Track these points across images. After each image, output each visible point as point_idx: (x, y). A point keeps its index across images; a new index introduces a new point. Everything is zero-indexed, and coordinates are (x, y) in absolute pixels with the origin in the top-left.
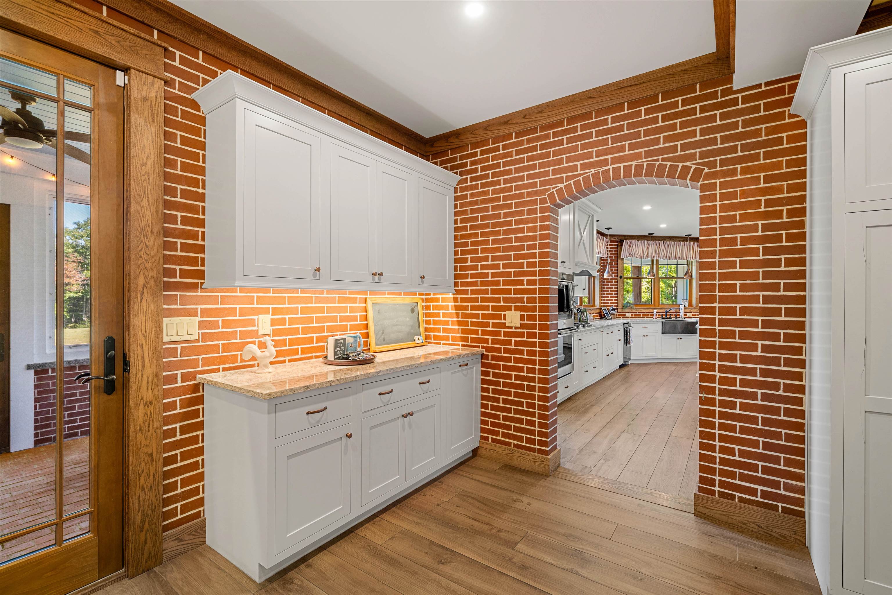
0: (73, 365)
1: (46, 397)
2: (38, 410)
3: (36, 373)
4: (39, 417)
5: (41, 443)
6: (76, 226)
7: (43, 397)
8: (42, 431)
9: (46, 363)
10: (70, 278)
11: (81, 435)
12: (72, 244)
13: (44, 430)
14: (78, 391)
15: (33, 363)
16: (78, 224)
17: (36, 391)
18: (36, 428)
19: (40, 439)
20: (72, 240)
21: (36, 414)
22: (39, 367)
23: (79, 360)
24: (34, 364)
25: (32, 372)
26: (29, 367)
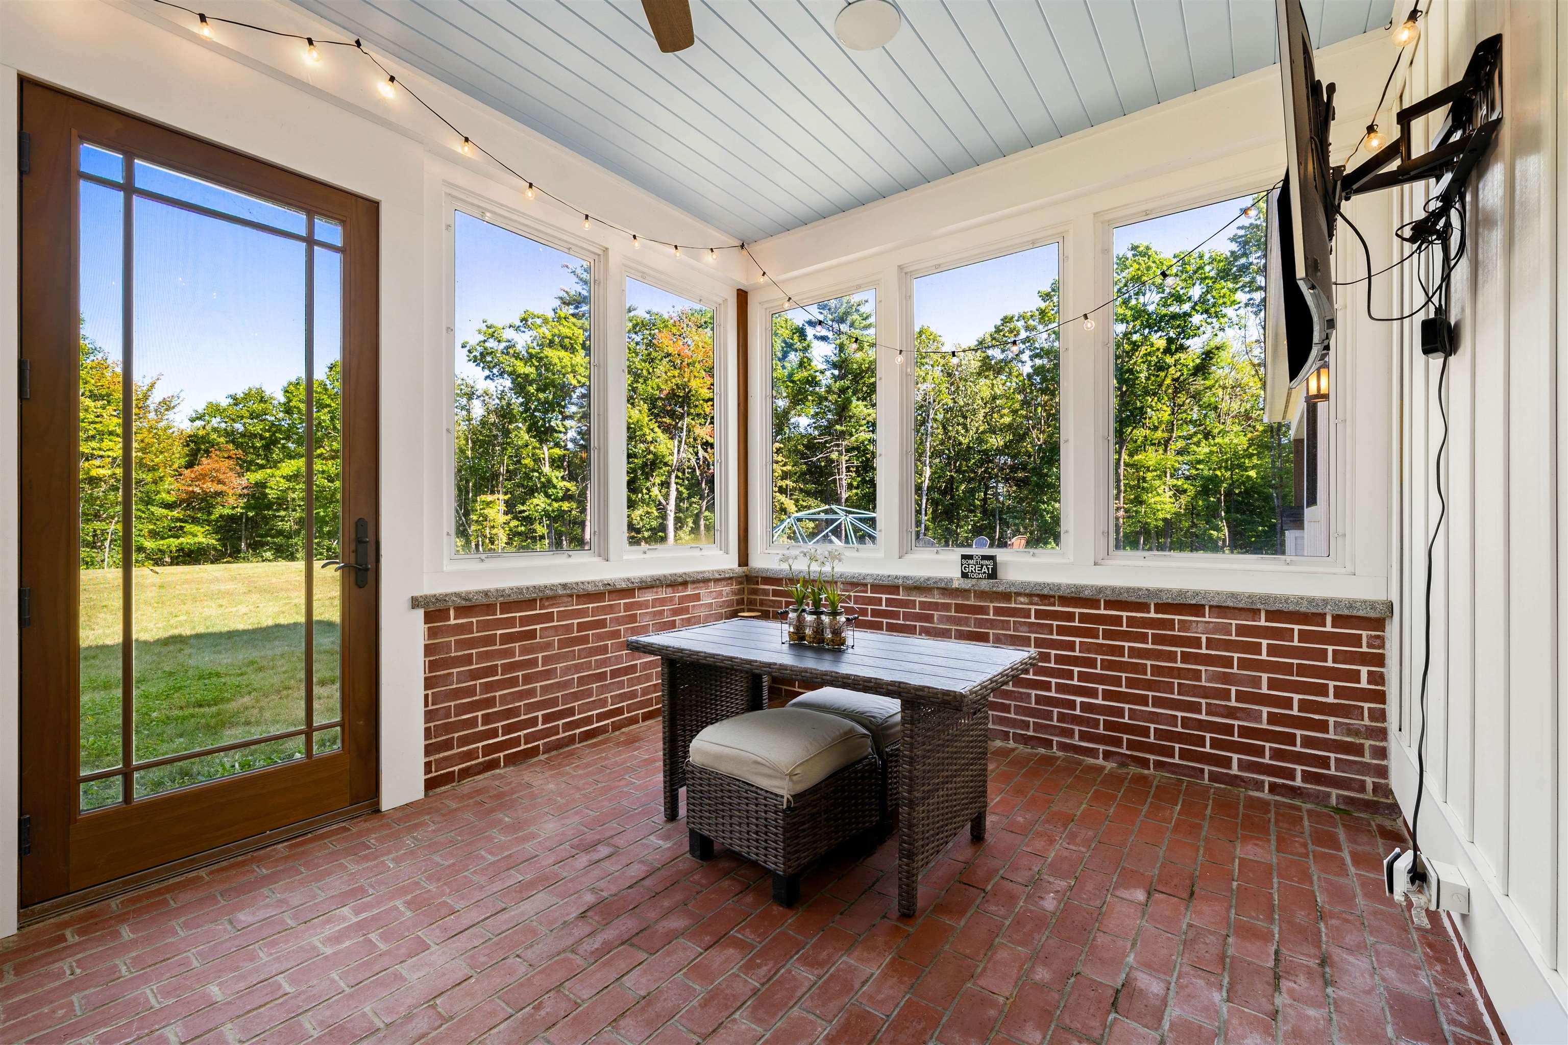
0: (492, 600)
1: (444, 675)
2: (430, 707)
3: (429, 617)
4: (432, 724)
5: (436, 788)
6: (231, 401)
7: (440, 676)
8: (437, 756)
9: (446, 595)
10: (224, 484)
11: (505, 766)
12: (225, 430)
13: (441, 755)
14: (499, 663)
15: (422, 594)
16: (234, 398)
17: (427, 660)
18: (428, 750)
19: (435, 777)
20: (226, 422)
21: (429, 716)
22: (434, 603)
23: (504, 590)
24: (426, 597)
25: (420, 613)
26: (415, 603)
